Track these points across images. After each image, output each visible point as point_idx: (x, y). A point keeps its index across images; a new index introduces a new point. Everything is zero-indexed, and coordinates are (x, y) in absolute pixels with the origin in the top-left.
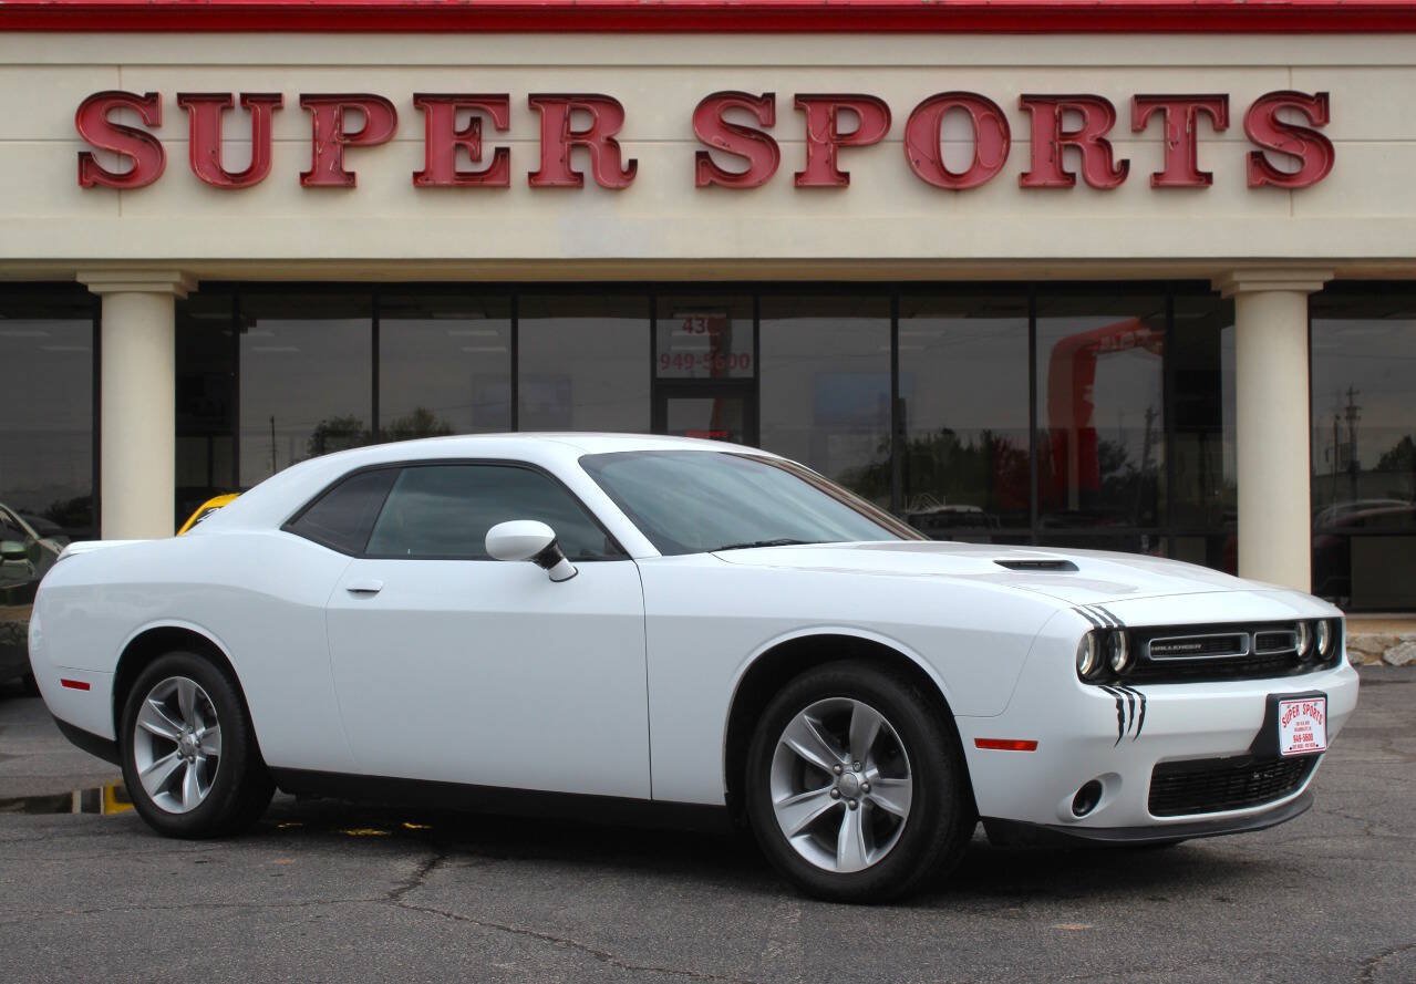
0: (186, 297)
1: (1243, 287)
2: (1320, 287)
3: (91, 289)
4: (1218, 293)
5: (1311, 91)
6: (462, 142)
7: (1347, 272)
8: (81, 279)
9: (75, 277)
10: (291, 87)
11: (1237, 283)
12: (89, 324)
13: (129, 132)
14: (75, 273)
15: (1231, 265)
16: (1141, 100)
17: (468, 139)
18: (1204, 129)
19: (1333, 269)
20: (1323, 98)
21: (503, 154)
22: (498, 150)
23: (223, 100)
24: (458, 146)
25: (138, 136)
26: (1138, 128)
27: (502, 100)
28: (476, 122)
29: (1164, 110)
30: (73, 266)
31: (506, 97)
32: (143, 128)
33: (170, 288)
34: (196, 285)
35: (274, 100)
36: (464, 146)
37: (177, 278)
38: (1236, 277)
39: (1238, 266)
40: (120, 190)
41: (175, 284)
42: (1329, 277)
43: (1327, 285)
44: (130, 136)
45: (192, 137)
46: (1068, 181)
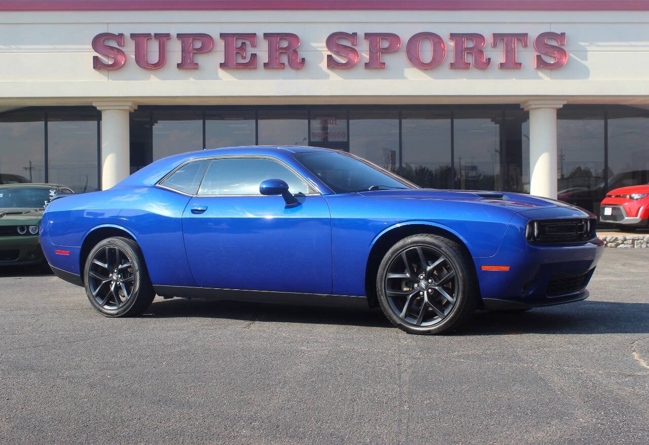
0: (133, 111)
1: (533, 106)
2: (561, 106)
3: (98, 108)
4: (523, 109)
5: (559, 32)
6: (238, 51)
7: (573, 101)
8: (94, 105)
9: (92, 104)
10: (174, 31)
11: (531, 105)
12: (96, 122)
13: (112, 48)
14: (92, 102)
15: (528, 98)
16: (495, 36)
17: (241, 50)
18: (518, 47)
19: (565, 100)
20: (563, 34)
21: (254, 56)
22: (252, 55)
23: (148, 36)
24: (237, 53)
25: (116, 50)
26: (495, 45)
27: (253, 36)
28: (243, 44)
29: (504, 39)
30: (91, 100)
31: (255, 34)
32: (117, 46)
33: (128, 108)
34: (137, 107)
35: (167, 36)
36: (239, 53)
37: (130, 104)
38: (530, 102)
39: (531, 98)
40: (109, 70)
41: (130, 106)
42: (565, 103)
43: (565, 106)
44: (113, 50)
45: (136, 50)
46: (467, 66)
